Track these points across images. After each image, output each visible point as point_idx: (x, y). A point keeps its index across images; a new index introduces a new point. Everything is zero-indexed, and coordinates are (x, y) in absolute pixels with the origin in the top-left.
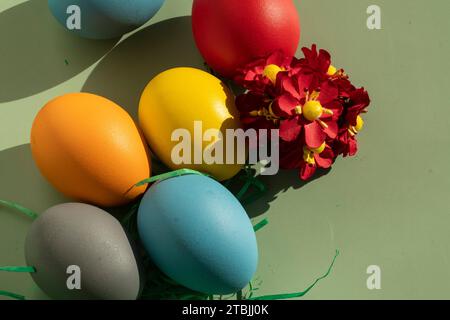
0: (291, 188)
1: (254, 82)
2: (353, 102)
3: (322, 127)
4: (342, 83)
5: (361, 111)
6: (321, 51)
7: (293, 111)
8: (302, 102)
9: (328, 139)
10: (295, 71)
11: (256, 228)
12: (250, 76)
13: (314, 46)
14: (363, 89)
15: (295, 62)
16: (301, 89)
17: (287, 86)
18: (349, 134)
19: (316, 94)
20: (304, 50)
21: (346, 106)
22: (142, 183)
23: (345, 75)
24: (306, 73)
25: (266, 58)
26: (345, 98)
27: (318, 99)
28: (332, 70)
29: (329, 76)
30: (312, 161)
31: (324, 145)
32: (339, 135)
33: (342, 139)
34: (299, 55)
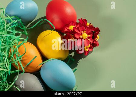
0: (83, 58)
1: (67, 31)
2: (95, 32)
3: (88, 40)
4: (91, 27)
5: (98, 34)
6: (84, 19)
7: (79, 37)
8: (81, 34)
9: (90, 43)
10: (78, 26)
11: (74, 72)
12: (66, 30)
13: (82, 18)
14: (97, 27)
15: (77, 24)
16: (80, 31)
17: (76, 31)
18: (96, 41)
19: (85, 32)
20: (79, 20)
21: (94, 33)
22: (40, 64)
23: (91, 24)
24: (81, 26)
25: (69, 24)
26: (93, 31)
27: (86, 33)
28: (88, 24)
29: (87, 26)
30: (87, 50)
31: (90, 45)
32: (93, 41)
33: (94, 42)
34: (78, 22)
